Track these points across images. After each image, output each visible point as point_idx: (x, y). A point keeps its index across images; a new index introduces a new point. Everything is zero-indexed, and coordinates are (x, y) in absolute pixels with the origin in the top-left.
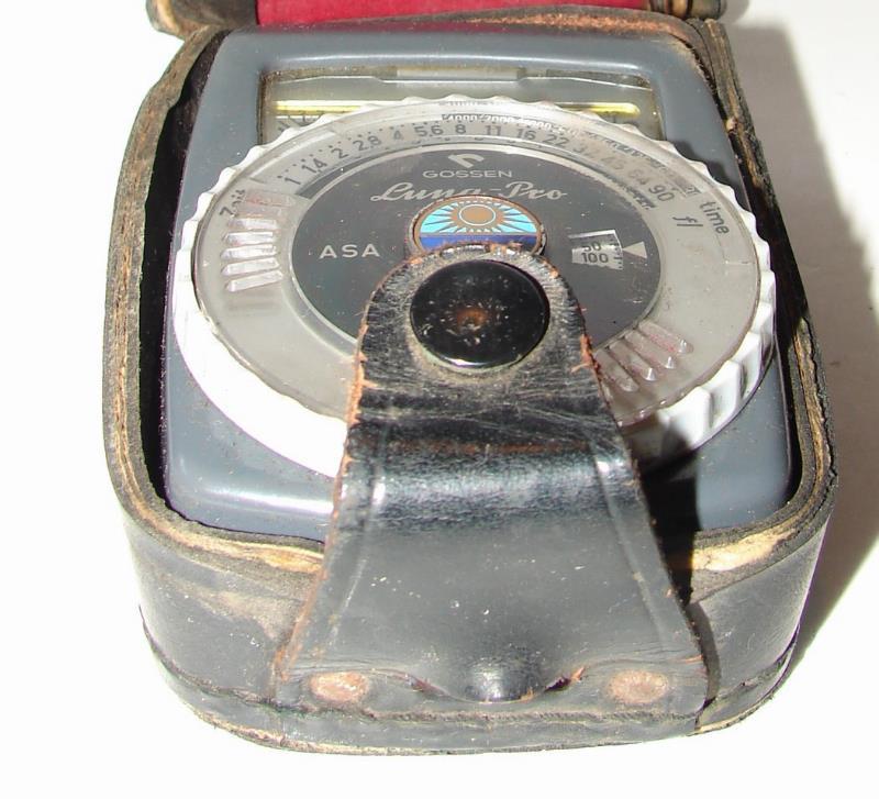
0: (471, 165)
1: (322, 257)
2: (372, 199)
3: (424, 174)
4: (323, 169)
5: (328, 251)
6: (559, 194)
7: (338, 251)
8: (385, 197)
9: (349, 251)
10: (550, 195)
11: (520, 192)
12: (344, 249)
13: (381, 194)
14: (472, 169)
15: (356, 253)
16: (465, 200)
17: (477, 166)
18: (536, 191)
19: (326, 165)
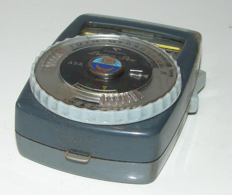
0: (117, 50)
1: (68, 63)
2: (88, 53)
3: (104, 51)
4: (81, 45)
5: (71, 63)
6: (135, 60)
7: (73, 63)
8: (91, 54)
9: (76, 63)
10: (132, 61)
11: (125, 58)
12: (75, 63)
13: (91, 53)
14: (117, 51)
15: (77, 64)
16: (108, 57)
17: (118, 51)
18: (129, 59)
19: (82, 44)
